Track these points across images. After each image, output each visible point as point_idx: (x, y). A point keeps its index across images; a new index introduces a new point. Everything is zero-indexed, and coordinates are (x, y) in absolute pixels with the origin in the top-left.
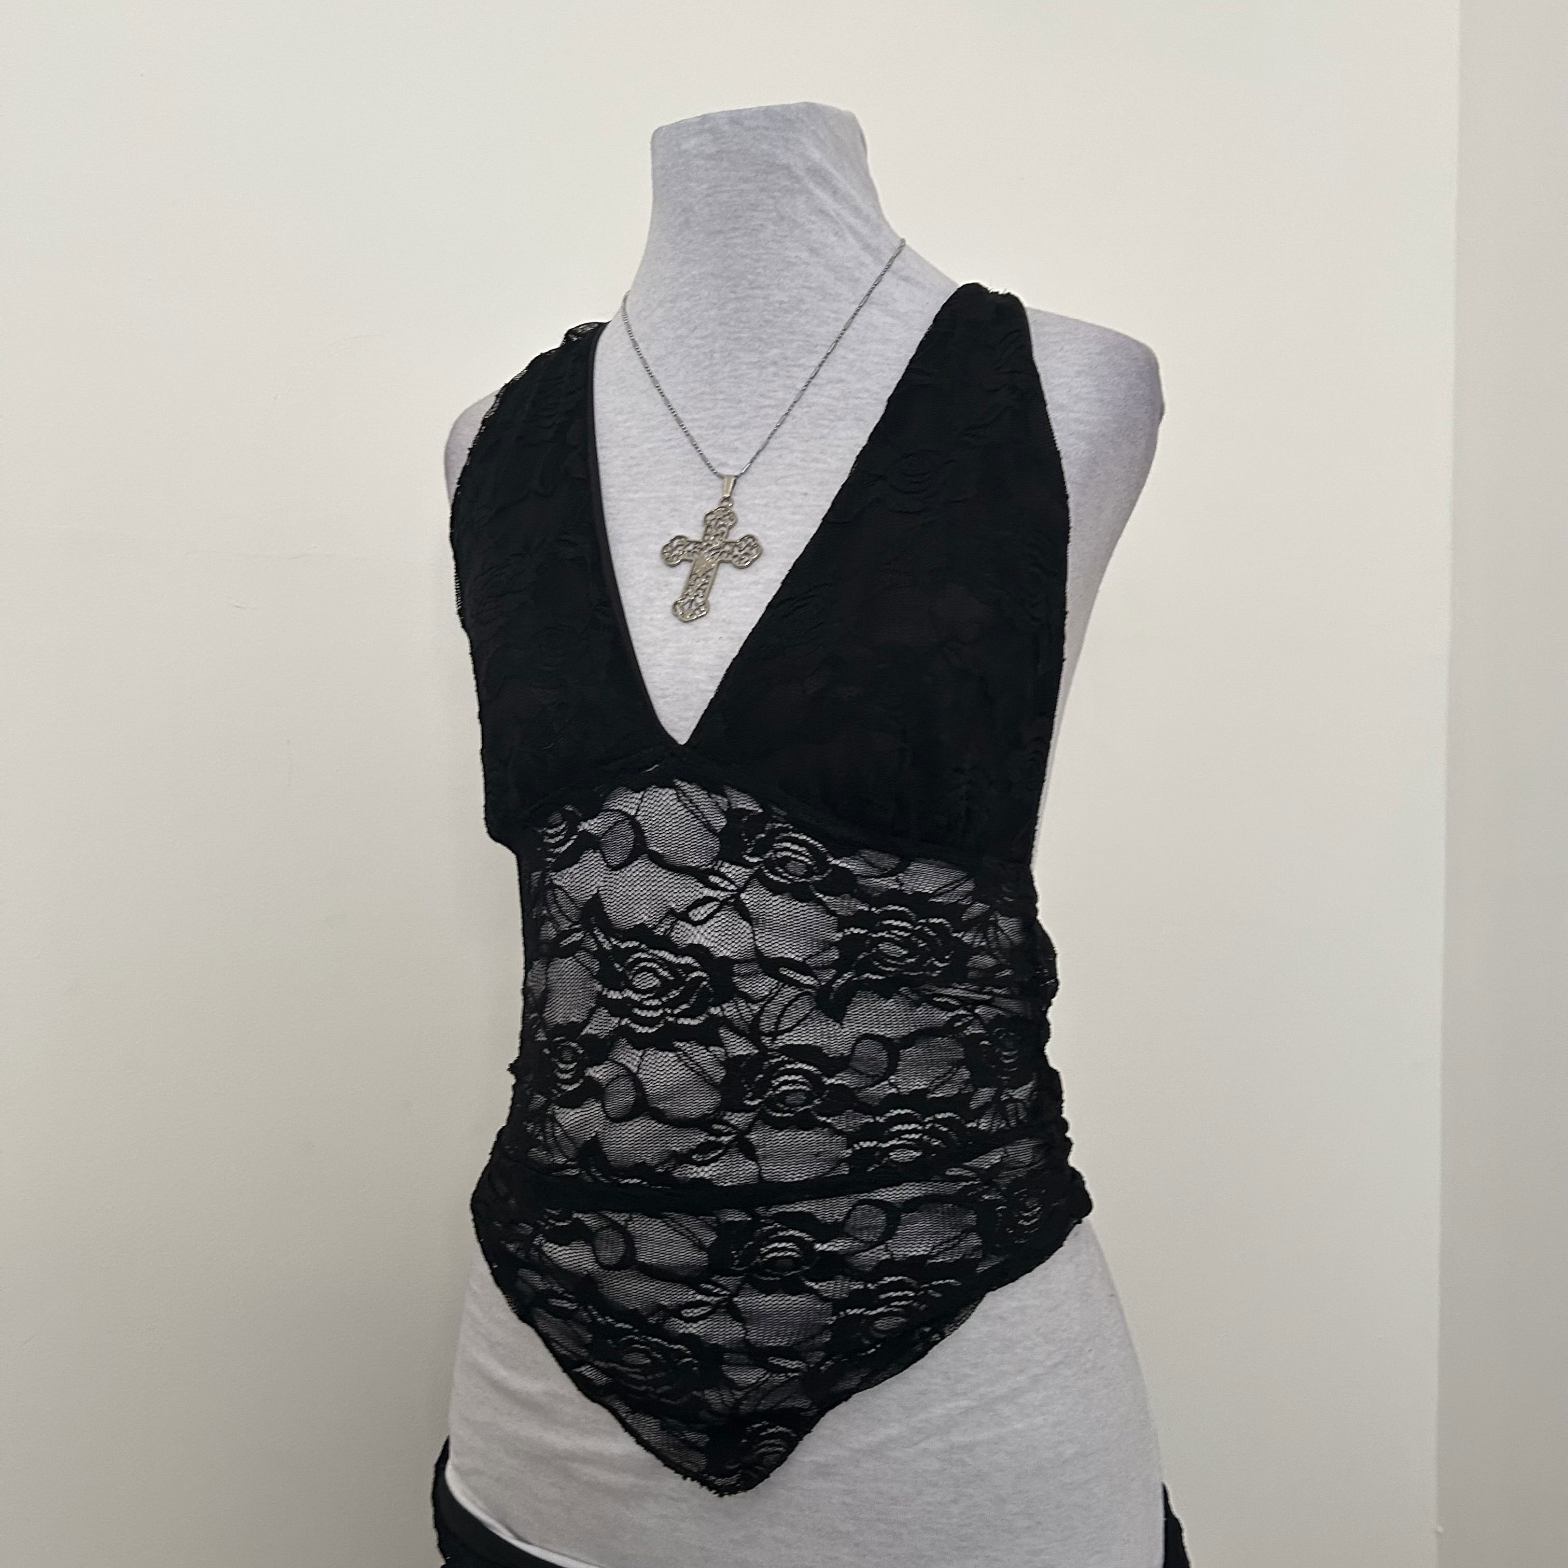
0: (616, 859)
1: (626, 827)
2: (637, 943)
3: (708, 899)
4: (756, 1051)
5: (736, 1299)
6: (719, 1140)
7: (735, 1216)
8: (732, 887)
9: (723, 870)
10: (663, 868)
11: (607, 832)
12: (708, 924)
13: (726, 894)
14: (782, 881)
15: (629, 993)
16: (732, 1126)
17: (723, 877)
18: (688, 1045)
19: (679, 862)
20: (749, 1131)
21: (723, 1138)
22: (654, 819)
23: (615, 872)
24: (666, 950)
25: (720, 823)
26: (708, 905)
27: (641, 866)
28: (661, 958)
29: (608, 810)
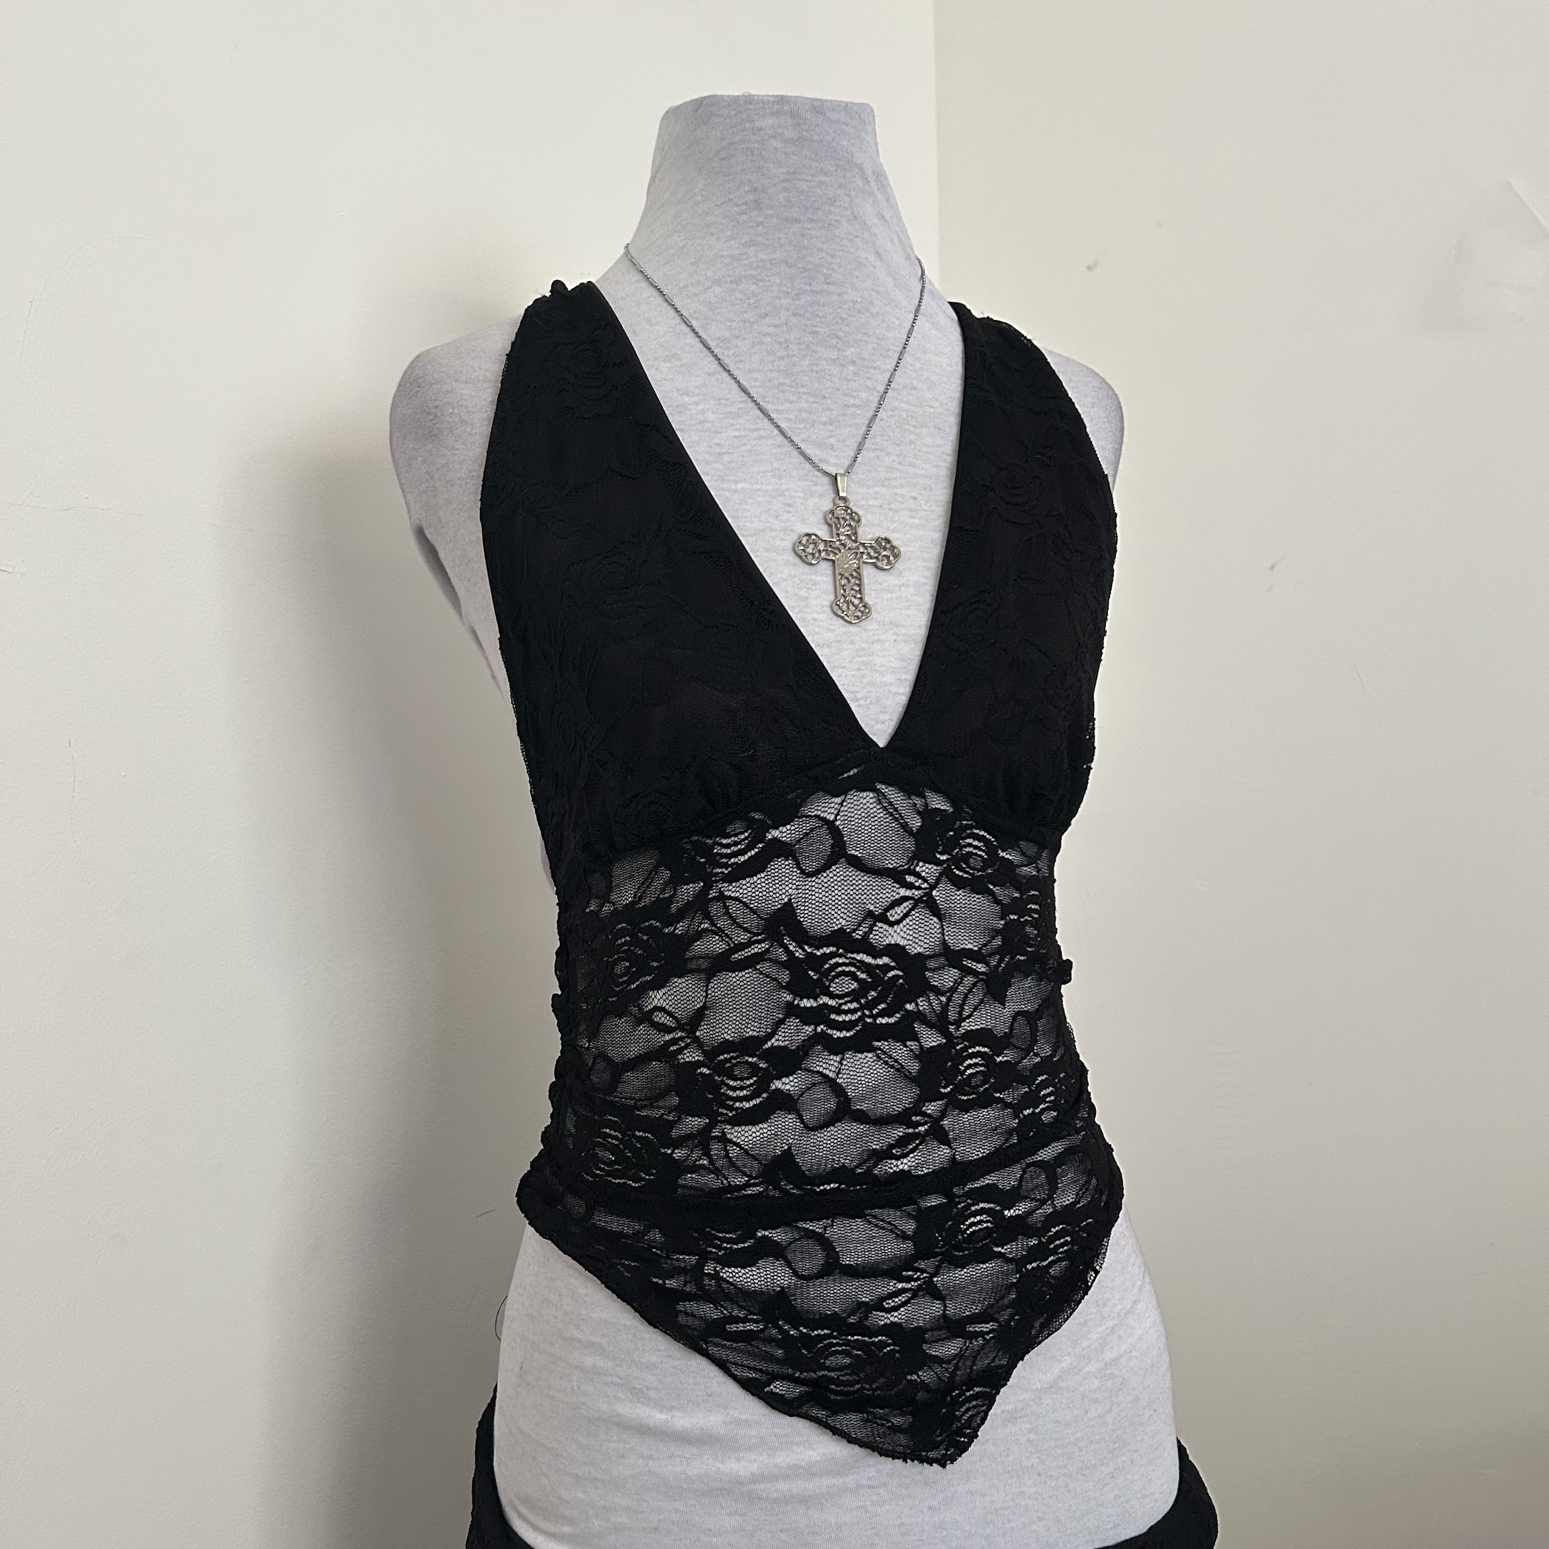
0: (810, 866)
1: (824, 831)
2: (835, 949)
3: (905, 899)
4: (944, 1041)
5: (935, 1279)
6: (917, 1131)
7: (934, 1201)
8: (925, 885)
9: (918, 869)
10: (862, 871)
11: (802, 839)
12: (904, 923)
13: (920, 892)
14: (965, 876)
15: (825, 1000)
16: (929, 1116)
17: (918, 875)
18: (886, 1043)
19: (877, 864)
20: (942, 1117)
21: (920, 1128)
22: (853, 823)
23: (810, 879)
24: (864, 953)
25: (916, 823)
26: (904, 905)
27: (839, 871)
28: (859, 961)
29: (802, 816)
